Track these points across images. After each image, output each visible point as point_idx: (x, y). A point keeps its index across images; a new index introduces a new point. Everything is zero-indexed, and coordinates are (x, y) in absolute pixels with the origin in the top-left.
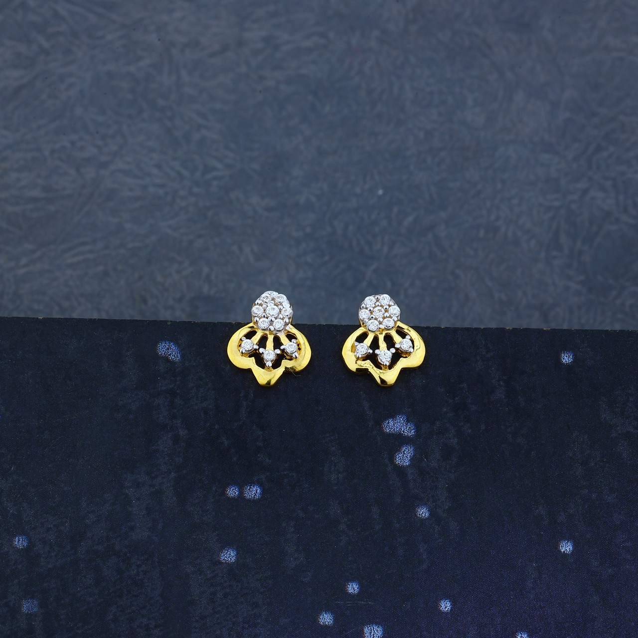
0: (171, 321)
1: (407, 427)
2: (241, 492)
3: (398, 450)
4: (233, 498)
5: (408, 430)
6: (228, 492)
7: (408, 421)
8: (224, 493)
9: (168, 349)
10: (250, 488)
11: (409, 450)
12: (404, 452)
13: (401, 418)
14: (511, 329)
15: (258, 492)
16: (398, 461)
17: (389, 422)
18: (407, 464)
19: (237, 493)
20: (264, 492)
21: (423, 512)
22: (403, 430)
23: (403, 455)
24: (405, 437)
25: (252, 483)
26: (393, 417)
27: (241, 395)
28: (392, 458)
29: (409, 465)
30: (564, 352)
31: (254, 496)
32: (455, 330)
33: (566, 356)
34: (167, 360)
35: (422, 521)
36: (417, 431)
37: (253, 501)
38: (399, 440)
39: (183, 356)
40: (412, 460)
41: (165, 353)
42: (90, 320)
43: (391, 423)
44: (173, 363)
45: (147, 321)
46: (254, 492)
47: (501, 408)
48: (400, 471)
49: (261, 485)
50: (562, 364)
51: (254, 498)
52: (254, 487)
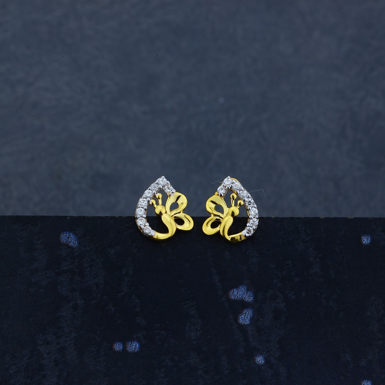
0: (70, 216)
1: (247, 295)
2: (125, 347)
3: (241, 313)
4: (119, 352)
5: (249, 298)
6: (115, 347)
7: (248, 290)
8: (111, 348)
9: (68, 238)
10: (131, 343)
11: (249, 312)
12: (245, 314)
13: (243, 288)
14: (324, 218)
15: (137, 346)
16: (241, 321)
17: (234, 291)
18: (248, 323)
19: (121, 348)
20: (141, 346)
21: (260, 360)
22: (244, 297)
23: (245, 316)
24: (246, 302)
25: (132, 340)
26: (236, 286)
27: (123, 272)
28: (236, 319)
29: (249, 324)
30: (364, 235)
31: (134, 349)
32: (283, 219)
33: (366, 239)
34: (68, 246)
35: (259, 366)
36: (255, 298)
37: (134, 353)
38: (242, 305)
39: (79, 243)
40: (251, 319)
41: (66, 241)
42: (10, 216)
43: (236, 292)
44: (72, 248)
45: (52, 216)
46: (134, 346)
47: (317, 279)
48: (242, 328)
49: (139, 341)
50: (362, 244)
51: (134, 351)
52: (134, 342)
